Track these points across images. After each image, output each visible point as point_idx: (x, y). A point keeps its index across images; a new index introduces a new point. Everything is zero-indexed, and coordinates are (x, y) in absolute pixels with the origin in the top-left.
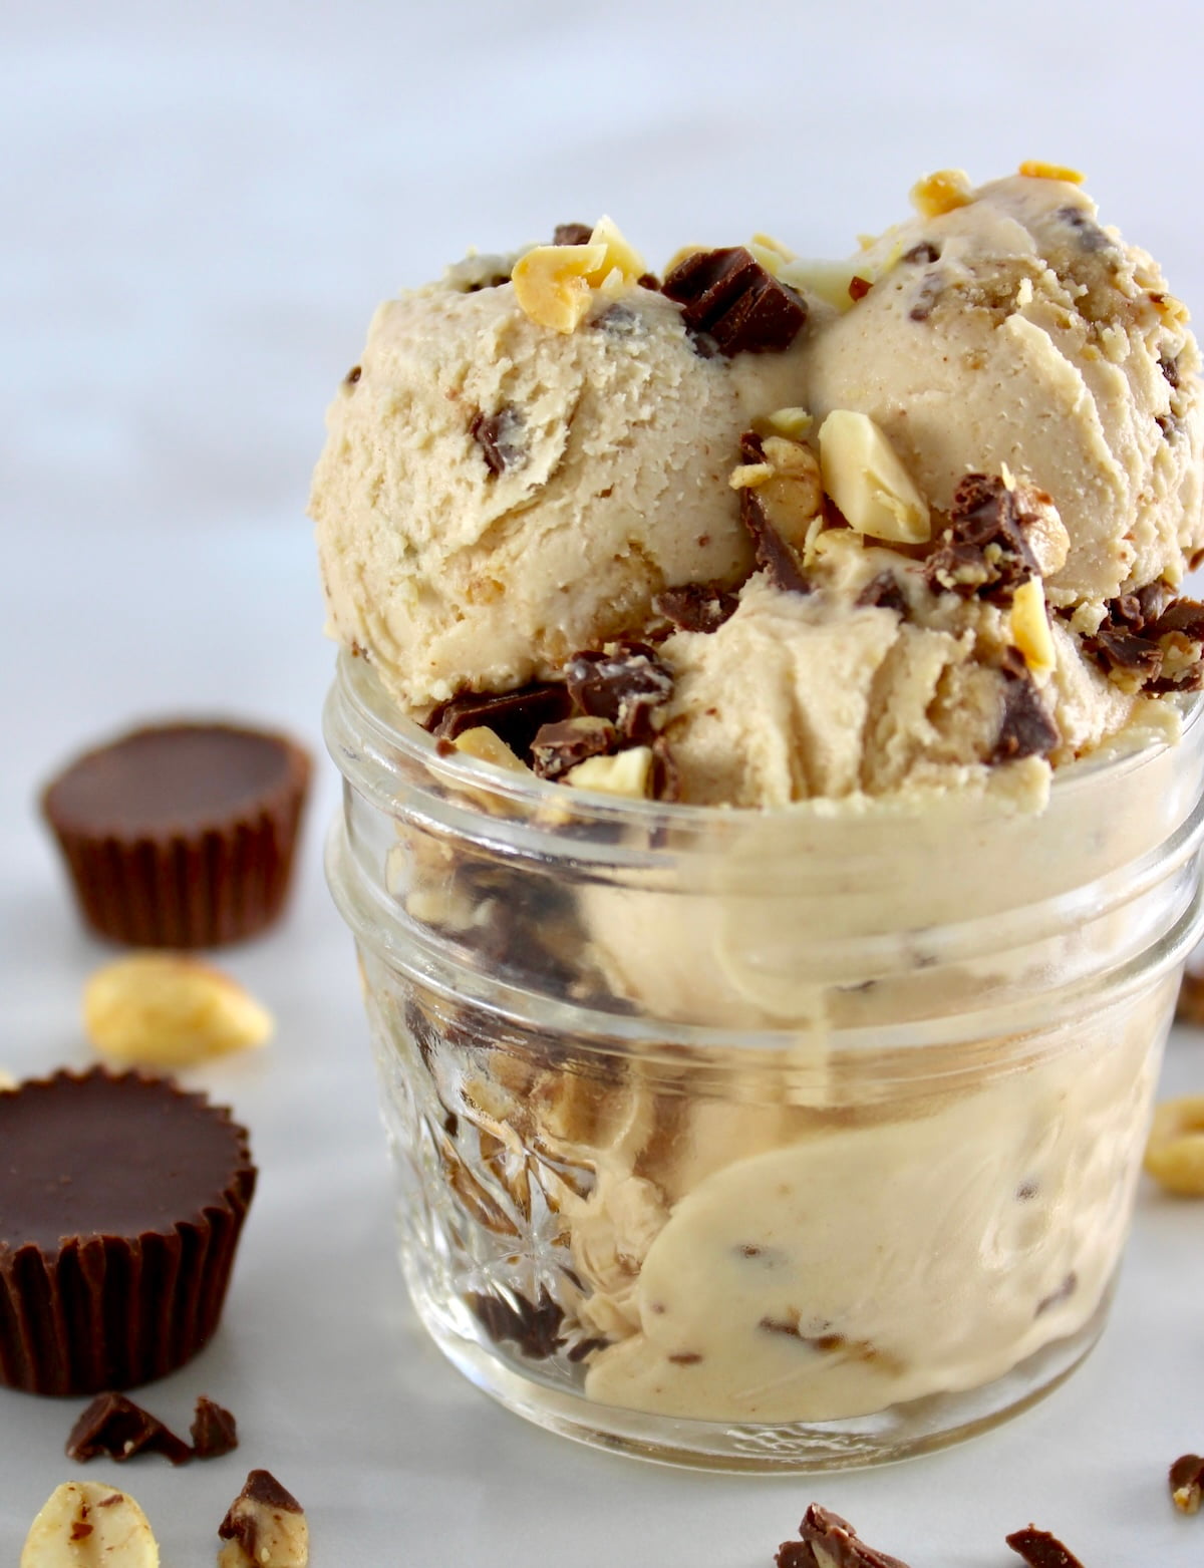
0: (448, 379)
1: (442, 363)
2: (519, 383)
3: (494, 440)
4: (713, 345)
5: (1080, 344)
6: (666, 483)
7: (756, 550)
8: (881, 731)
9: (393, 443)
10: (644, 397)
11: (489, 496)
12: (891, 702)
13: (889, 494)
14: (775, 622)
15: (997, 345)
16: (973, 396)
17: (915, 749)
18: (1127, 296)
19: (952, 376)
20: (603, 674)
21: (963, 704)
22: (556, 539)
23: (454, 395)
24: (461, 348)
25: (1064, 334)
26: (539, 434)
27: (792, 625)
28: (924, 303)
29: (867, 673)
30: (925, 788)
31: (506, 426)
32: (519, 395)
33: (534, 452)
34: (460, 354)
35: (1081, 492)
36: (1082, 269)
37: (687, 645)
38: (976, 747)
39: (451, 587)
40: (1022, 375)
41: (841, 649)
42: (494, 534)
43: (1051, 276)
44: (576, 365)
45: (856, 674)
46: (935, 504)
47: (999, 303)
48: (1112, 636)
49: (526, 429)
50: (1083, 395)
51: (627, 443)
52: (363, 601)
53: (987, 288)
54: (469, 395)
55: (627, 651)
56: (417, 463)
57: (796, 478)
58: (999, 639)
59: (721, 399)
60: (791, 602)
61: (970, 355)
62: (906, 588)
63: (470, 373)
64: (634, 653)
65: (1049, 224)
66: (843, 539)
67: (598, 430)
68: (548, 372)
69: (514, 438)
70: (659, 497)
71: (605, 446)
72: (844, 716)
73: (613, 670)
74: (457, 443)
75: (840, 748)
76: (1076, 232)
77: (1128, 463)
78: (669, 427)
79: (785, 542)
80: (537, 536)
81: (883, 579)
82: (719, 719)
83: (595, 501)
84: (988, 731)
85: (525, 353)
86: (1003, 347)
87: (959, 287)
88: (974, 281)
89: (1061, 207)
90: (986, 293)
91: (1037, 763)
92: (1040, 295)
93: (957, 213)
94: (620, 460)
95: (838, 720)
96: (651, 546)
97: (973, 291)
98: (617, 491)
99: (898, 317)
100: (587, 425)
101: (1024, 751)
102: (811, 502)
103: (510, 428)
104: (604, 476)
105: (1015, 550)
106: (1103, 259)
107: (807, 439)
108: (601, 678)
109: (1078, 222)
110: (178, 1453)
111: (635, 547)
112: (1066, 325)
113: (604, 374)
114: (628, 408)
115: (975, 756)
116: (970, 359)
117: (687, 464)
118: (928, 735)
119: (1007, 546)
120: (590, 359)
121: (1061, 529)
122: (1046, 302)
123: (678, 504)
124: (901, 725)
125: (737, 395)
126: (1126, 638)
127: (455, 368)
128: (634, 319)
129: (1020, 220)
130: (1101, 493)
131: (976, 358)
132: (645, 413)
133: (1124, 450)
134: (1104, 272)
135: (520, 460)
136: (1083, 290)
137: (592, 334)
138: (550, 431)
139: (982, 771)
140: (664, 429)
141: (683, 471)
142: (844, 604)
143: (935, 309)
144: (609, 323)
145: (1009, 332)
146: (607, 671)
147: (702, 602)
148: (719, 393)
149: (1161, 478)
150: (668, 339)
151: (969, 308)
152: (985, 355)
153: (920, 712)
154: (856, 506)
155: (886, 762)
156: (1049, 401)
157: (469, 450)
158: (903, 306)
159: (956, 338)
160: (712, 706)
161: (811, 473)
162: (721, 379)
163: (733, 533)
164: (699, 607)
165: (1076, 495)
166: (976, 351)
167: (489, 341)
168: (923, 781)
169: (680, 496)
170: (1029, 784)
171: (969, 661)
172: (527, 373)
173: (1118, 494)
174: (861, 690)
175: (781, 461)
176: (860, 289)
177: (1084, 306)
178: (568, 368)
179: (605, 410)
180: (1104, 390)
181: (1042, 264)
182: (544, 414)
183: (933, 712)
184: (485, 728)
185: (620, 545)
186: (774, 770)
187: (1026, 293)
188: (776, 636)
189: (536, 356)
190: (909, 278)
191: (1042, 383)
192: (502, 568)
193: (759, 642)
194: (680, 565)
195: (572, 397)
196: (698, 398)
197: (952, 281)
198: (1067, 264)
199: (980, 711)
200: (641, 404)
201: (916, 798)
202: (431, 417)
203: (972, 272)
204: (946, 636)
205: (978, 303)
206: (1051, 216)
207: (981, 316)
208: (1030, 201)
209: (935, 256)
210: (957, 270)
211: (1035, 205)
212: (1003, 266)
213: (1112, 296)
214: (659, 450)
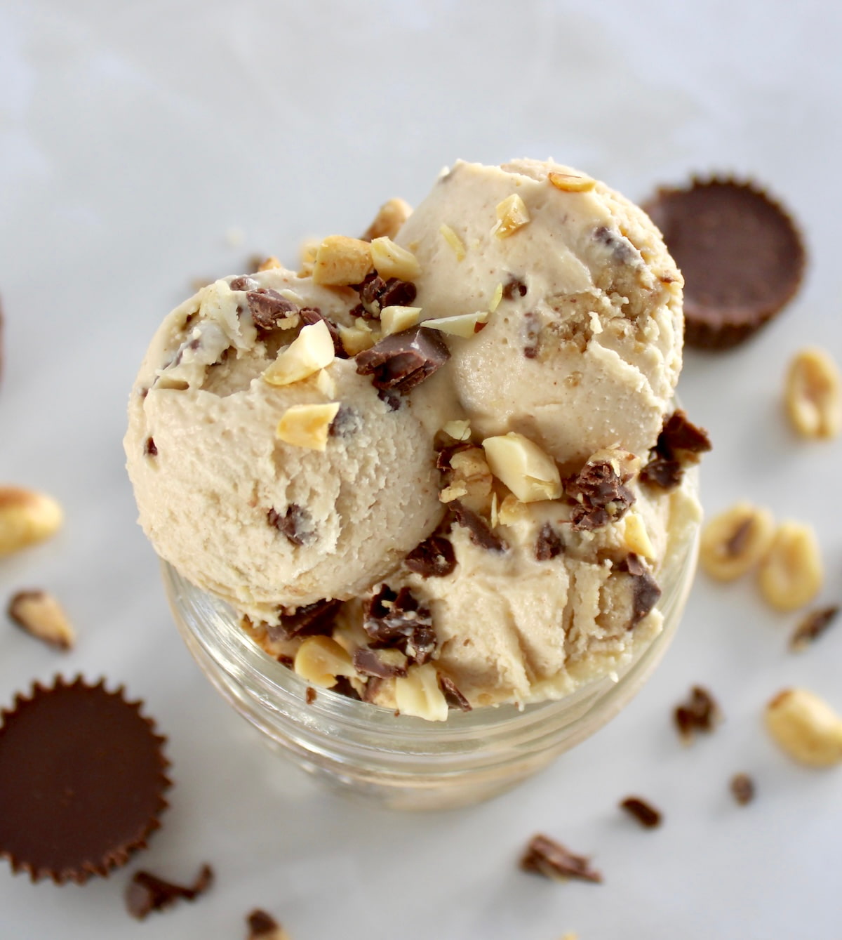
0: (246, 491)
1: (237, 481)
2: (297, 491)
3: (293, 533)
4: (398, 396)
5: (633, 344)
6: (403, 515)
8: (573, 637)
9: (213, 525)
10: (377, 469)
12: (575, 621)
13: (539, 482)
14: (489, 579)
15: (585, 366)
16: (576, 402)
17: (591, 639)
18: (648, 289)
19: (561, 392)
20: (390, 626)
21: (615, 609)
22: (344, 568)
23: (254, 503)
24: (246, 468)
25: (623, 343)
26: (322, 523)
27: (500, 581)
28: (532, 343)
30: (603, 660)
31: (299, 522)
32: (301, 501)
33: (321, 532)
34: (248, 475)
36: (620, 281)
38: (624, 625)
40: (604, 381)
43: (606, 301)
44: (332, 470)
45: (554, 616)
46: (558, 460)
47: (579, 332)
49: (312, 522)
50: (641, 381)
51: (376, 505)
53: (569, 322)
54: (266, 504)
55: (401, 610)
56: (237, 537)
57: (476, 481)
58: (619, 546)
60: (491, 558)
61: (570, 378)
62: (561, 534)
63: (261, 488)
64: (406, 610)
65: (591, 247)
66: (515, 512)
67: (356, 504)
68: (315, 480)
69: (304, 527)
70: (401, 524)
71: (363, 514)
72: (553, 642)
73: (396, 623)
74: (263, 535)
75: (553, 656)
76: (609, 251)
78: (397, 481)
81: (547, 533)
82: (473, 645)
83: (365, 544)
84: (628, 614)
85: (294, 467)
86: (589, 368)
87: (551, 325)
88: (561, 321)
89: (595, 230)
90: (569, 325)
91: (655, 612)
92: (605, 320)
93: (521, 237)
94: (374, 517)
95: (549, 642)
96: (399, 546)
97: (561, 327)
98: (377, 534)
99: (514, 350)
100: (348, 503)
101: (648, 608)
102: (488, 487)
103: (301, 523)
104: (367, 531)
105: (623, 501)
106: (631, 269)
107: (475, 444)
108: (389, 628)
109: (609, 241)
110: (190, 894)
111: (391, 551)
112: (622, 335)
113: (352, 471)
114: (371, 485)
115: (623, 630)
116: (571, 381)
117: (412, 496)
118: (599, 633)
119: (618, 499)
120: (339, 463)
122: (609, 324)
123: (411, 520)
124: (583, 632)
125: (421, 423)
126: (662, 466)
127: (247, 485)
128: (354, 416)
129: (572, 248)
131: (574, 379)
133: (661, 388)
134: (634, 278)
135: (312, 539)
136: (626, 300)
137: (336, 444)
138: (328, 519)
139: (629, 635)
140: (395, 484)
141: (410, 503)
142: (528, 557)
143: (541, 349)
144: (343, 431)
145: (591, 355)
146: (391, 624)
147: (433, 559)
148: (414, 433)
150: (378, 417)
151: (563, 345)
152: (580, 376)
153: (593, 622)
154: (521, 491)
155: (578, 650)
156: (622, 390)
157: (275, 536)
158: (517, 345)
159: (560, 369)
160: (466, 638)
161: (486, 476)
162: (411, 419)
164: (433, 563)
166: (573, 373)
167: (266, 466)
168: (599, 654)
169: (412, 516)
170: (652, 627)
171: (611, 577)
172: (300, 482)
175: (467, 474)
176: (480, 327)
177: (629, 313)
178: (329, 476)
179: (358, 491)
181: (598, 293)
182: (321, 510)
183: (600, 620)
185: (382, 556)
186: (515, 672)
187: (596, 325)
188: (492, 589)
189: (303, 471)
190: (512, 313)
191: (617, 383)
195: (337, 495)
196: (406, 449)
197: (545, 323)
198: (611, 283)
199: (623, 607)
200: (377, 477)
201: (600, 670)
202: (238, 511)
203: (559, 315)
204: (595, 567)
205: (567, 337)
206: (590, 239)
207: (572, 349)
208: (569, 222)
209: (524, 290)
210: (548, 314)
211: (576, 225)
212: (574, 301)
213: (643, 294)
214: (395, 499)
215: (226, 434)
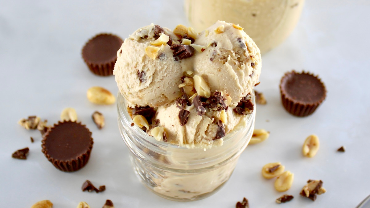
0: (134, 64)
1: (134, 61)
2: (145, 68)
3: (141, 78)
4: (178, 58)
5: (237, 67)
6: (168, 86)
8: (198, 134)
9: (126, 71)
10: (165, 71)
11: (140, 85)
12: (200, 130)
13: (204, 90)
15: (223, 67)
16: (218, 76)
17: (202, 137)
18: (246, 57)
19: (216, 71)
22: (150, 93)
23: (135, 67)
24: (137, 58)
25: (234, 66)
26: (148, 78)
28: (213, 57)
29: (196, 125)
30: (204, 144)
31: (143, 75)
32: (145, 70)
33: (147, 80)
34: (136, 60)
35: (235, 91)
36: (239, 52)
38: (212, 138)
39: (134, 95)
40: (227, 73)
41: (193, 120)
42: (141, 91)
43: (234, 54)
44: (155, 66)
45: (195, 126)
47: (225, 59)
48: (238, 108)
49: (146, 76)
50: (236, 77)
51: (162, 79)
53: (223, 56)
54: (138, 68)
56: (129, 76)
57: (189, 86)
58: (218, 118)
59: (178, 69)
63: (138, 64)
65: (235, 41)
67: (158, 77)
68: (150, 67)
69: (144, 77)
70: (167, 88)
71: (158, 80)
72: (192, 132)
74: (135, 76)
76: (239, 44)
77: (243, 85)
78: (169, 76)
79: (187, 95)
80: (147, 93)
82: (174, 127)
83: (157, 89)
84: (214, 135)
85: (147, 62)
86: (224, 68)
87: (219, 55)
88: (221, 54)
89: (238, 38)
91: (222, 139)
92: (232, 58)
93: (221, 34)
94: (161, 82)
95: (191, 132)
96: (165, 95)
97: (221, 56)
98: (160, 87)
99: (209, 58)
100: (156, 76)
101: (220, 137)
102: (191, 89)
104: (158, 85)
105: (222, 105)
106: (243, 50)
107: (191, 78)
109: (240, 42)
110: (97, 191)
111: (163, 95)
112: (235, 64)
113: (159, 68)
114: (163, 74)
115: (212, 139)
116: (219, 70)
117: (172, 82)
118: (205, 136)
119: (220, 104)
120: (157, 65)
121: (230, 98)
122: (233, 60)
123: (170, 89)
124: (201, 134)
125: (181, 67)
126: (240, 109)
127: (135, 63)
128: (165, 56)
129: (231, 40)
130: (238, 91)
132: (165, 75)
133: (242, 84)
134: (243, 52)
135: (145, 81)
136: (239, 56)
137: (158, 60)
138: (150, 77)
139: (213, 141)
140: (168, 77)
141: (171, 84)
143: (214, 59)
144: (161, 58)
145: (225, 65)
148: (178, 68)
149: (249, 85)
150: (171, 60)
151: (220, 60)
152: (221, 69)
153: (204, 132)
155: (198, 139)
156: (231, 77)
157: (137, 77)
158: (210, 56)
159: (217, 65)
160: (173, 125)
161: (192, 85)
162: (179, 65)
163: (179, 91)
167: (141, 59)
169: (170, 88)
170: (220, 143)
171: (212, 123)
172: (147, 66)
173: (241, 90)
174: (195, 128)
175: (187, 83)
176: (203, 50)
177: (239, 59)
178: (153, 67)
179: (159, 74)
180: (240, 75)
181: (232, 51)
182: (149, 74)
185: (161, 95)
186: (181, 138)
187: (229, 59)
189: (148, 63)
190: (211, 50)
191: (230, 75)
192: (142, 95)
194: (170, 97)
195: (154, 72)
196: (174, 70)
197: (217, 54)
198: (237, 51)
199: (213, 132)
200: (165, 73)
201: (202, 146)
202: (132, 69)
203: (221, 53)
204: (210, 119)
205: (221, 59)
206: (236, 39)
207: (221, 62)
208: (233, 34)
209: (216, 45)
210: (219, 52)
211: (234, 36)
212: (226, 51)
213: (244, 57)
214: (167, 81)
215: (136, 50)
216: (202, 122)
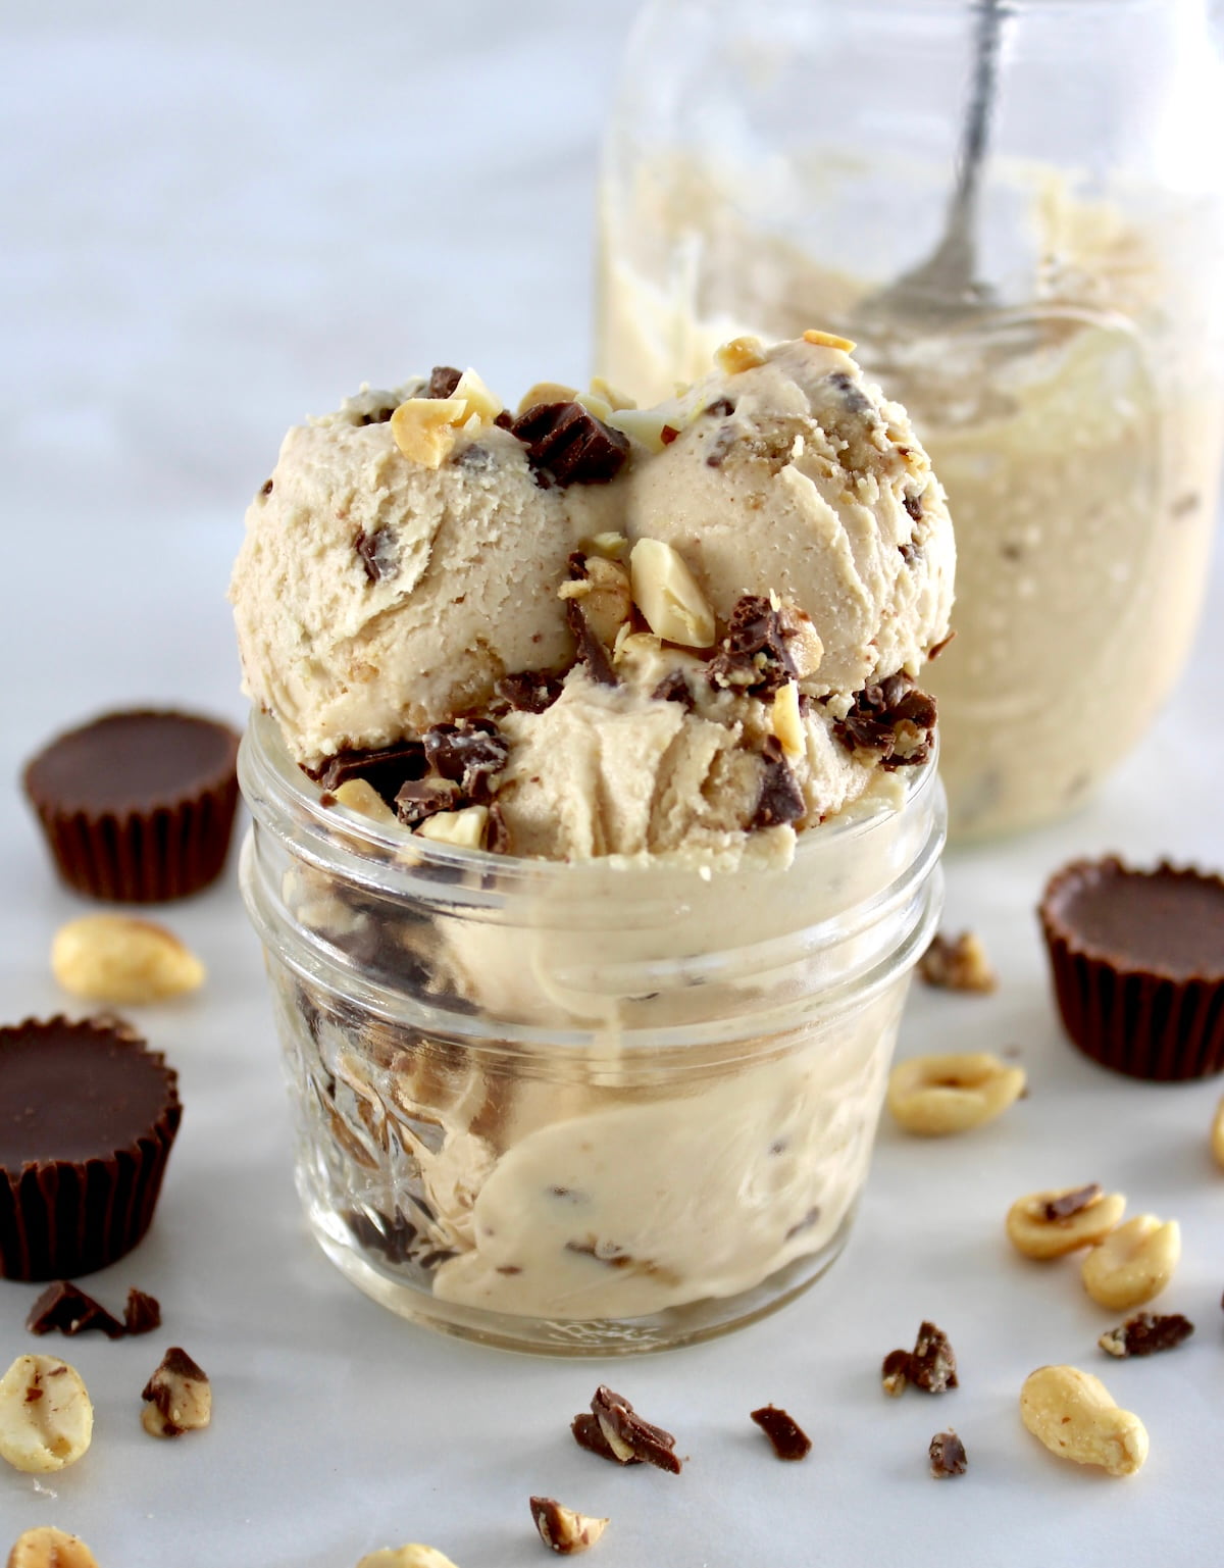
0: (338, 503)
1: (334, 488)
2: (393, 508)
3: (372, 554)
4: (551, 478)
5: (839, 490)
6: (507, 593)
7: (577, 649)
8: (665, 802)
9: (294, 550)
10: (492, 522)
11: (367, 598)
12: (674, 779)
13: (683, 608)
14: (588, 709)
15: (773, 490)
16: (753, 530)
17: (691, 817)
18: (880, 450)
19: (737, 514)
20: (452, 744)
21: (730, 782)
22: (419, 636)
23: (343, 515)
24: (350, 476)
25: (827, 482)
26: (408, 551)
27: (600, 713)
28: (719, 452)
29: (656, 756)
30: (698, 849)
31: (382, 543)
32: (393, 519)
33: (403, 566)
34: (349, 482)
35: (835, 609)
36: (845, 427)
37: (521, 722)
38: (738, 817)
39: (337, 666)
40: (792, 515)
41: (637, 735)
42: (371, 629)
43: (819, 433)
44: (440, 495)
45: (647, 756)
46: (720, 615)
47: (778, 454)
48: (857, 721)
49: (397, 546)
50: (839, 533)
51: (477, 560)
52: (269, 672)
53: (769, 442)
54: (354, 516)
55: (472, 726)
56: (312, 567)
57: (610, 592)
58: (763, 729)
59: (555, 524)
60: (602, 693)
61: (752, 497)
62: (692, 685)
63: (356, 498)
64: (478, 729)
65: (823, 387)
66: (645, 642)
67: (455, 549)
68: (417, 501)
69: (388, 553)
70: (502, 604)
71: (459, 562)
72: (637, 789)
73: (460, 741)
74: (342, 555)
75: (632, 814)
76: (843, 395)
77: (873, 586)
78: (512, 547)
79: (601, 643)
80: (404, 633)
81: (674, 677)
82: (541, 785)
83: (451, 606)
84: (748, 805)
85: (399, 484)
86: (778, 492)
87: (747, 439)
88: (759, 436)
89: (833, 373)
90: (768, 445)
91: (787, 829)
92: (810, 449)
93: (751, 373)
94: (471, 574)
95: (631, 791)
96: (493, 642)
97: (758, 444)
98: (468, 599)
99: (698, 461)
100: (446, 544)
101: (777, 820)
102: (620, 609)
103: (385, 545)
104: (458, 587)
105: (778, 659)
106: (862, 419)
107: (621, 559)
108: (452, 747)
109: (845, 387)
110: (114, 1330)
111: (482, 643)
112: (829, 475)
113: (461, 503)
114: (479, 532)
115: (737, 824)
116: (752, 501)
117: (525, 577)
118: (701, 807)
119: (772, 655)
120: (451, 491)
121: (817, 639)
122: (815, 455)
123: (517, 610)
124: (680, 797)
125: (568, 519)
126: (868, 724)
127: (344, 492)
128: (487, 458)
129: (799, 383)
130: (852, 610)
131: (756, 500)
132: (493, 536)
133: (871, 576)
134: (862, 429)
135: (392, 572)
136: (845, 445)
137: (454, 470)
138: (416, 549)
139: (745, 835)
140: (508, 550)
141: (522, 583)
142: (643, 695)
143: (726, 458)
144: (467, 461)
145: (783, 480)
146: (456, 742)
147: (534, 688)
148: (554, 519)
149: (901, 597)
150: (515, 474)
151: (753, 458)
152: (764, 497)
153: (696, 788)
154: (657, 616)
155: (668, 826)
156: (812, 536)
157: (353, 561)
158: (702, 455)
159: (741, 483)
160: (536, 775)
161: (622, 587)
162: (556, 506)
163: (560, 633)
164: (532, 692)
165: (831, 612)
166: (757, 494)
167: (371, 473)
168: (695, 843)
169: (519, 603)
170: (778, 848)
171: (737, 747)
172: (400, 501)
173: (865, 611)
174: (650, 768)
175: (599, 577)
176: (670, 435)
177: (844, 458)
178: (433, 498)
179: (461, 533)
180: (856, 528)
181: (813, 423)
182: (412, 535)
183: (706, 788)
184: (361, 780)
185: (470, 641)
186: (580, 829)
187: (798, 449)
188: (588, 721)
189: (408, 488)
190: (709, 429)
191: (807, 522)
192: (376, 656)
193: (576, 726)
194: (518, 657)
195: (435, 523)
196: (536, 524)
197: (741, 435)
198: (833, 422)
199: (742, 788)
200: (489, 529)
201: (689, 857)
202: (324, 531)
203: (757, 428)
204: (719, 726)
205: (760, 454)
206: (824, 380)
207: (762, 465)
208: (808, 366)
209: (730, 411)
210: (746, 429)
212: (782, 423)
213: (867, 450)
214: (503, 566)
215: (344, 448)
216: (680, 741)
